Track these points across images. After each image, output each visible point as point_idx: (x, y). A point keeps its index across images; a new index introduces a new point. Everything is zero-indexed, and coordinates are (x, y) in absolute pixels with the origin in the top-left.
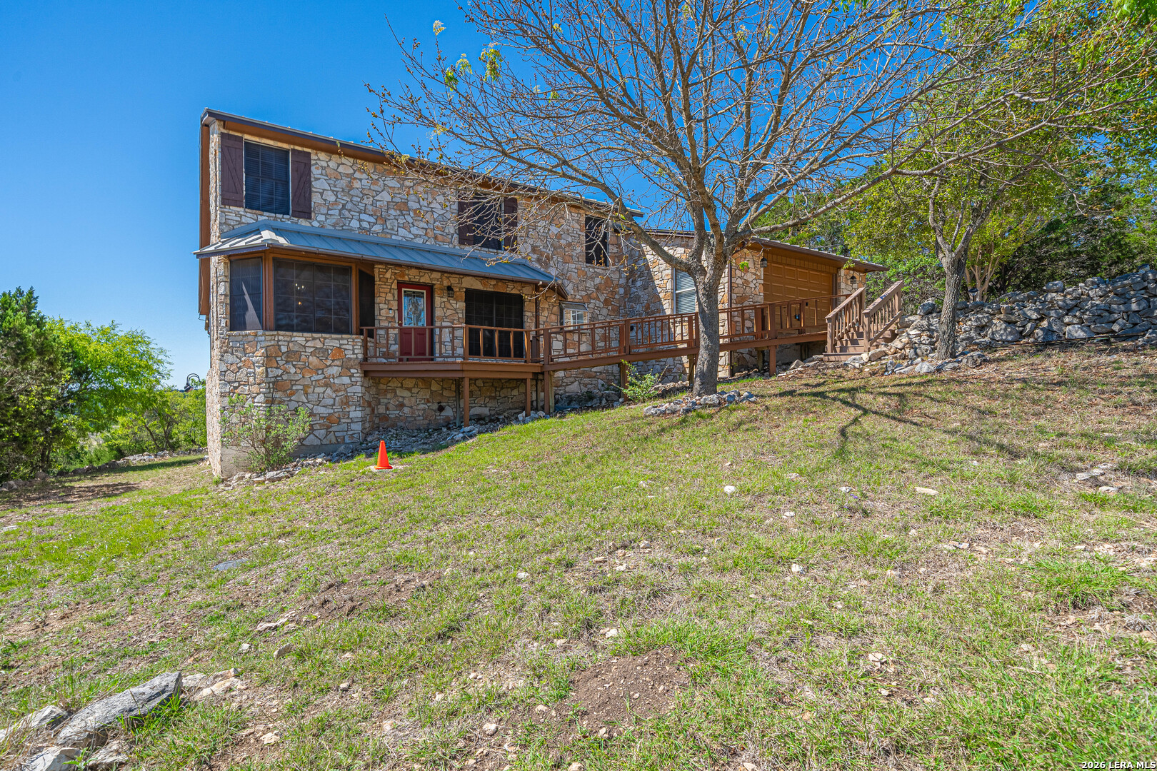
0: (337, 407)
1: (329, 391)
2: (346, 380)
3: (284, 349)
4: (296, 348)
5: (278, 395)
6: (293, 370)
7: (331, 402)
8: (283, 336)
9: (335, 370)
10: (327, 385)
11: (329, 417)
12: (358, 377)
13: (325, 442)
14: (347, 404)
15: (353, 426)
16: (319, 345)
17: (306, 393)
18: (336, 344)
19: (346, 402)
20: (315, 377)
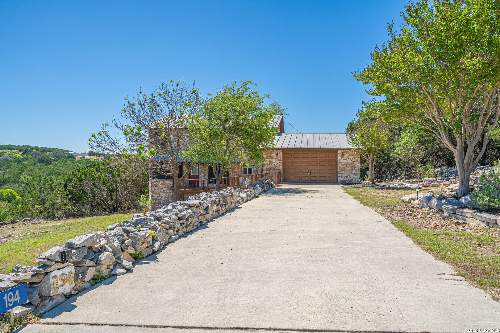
0: (166, 198)
1: (164, 194)
2: (168, 191)
3: (155, 183)
4: (157, 183)
5: (153, 195)
6: (157, 189)
7: (164, 197)
9: (165, 189)
10: (164, 192)
11: (164, 201)
12: (171, 191)
16: (162, 182)
17: (159, 194)
18: (166, 182)
19: (168, 197)
20: (161, 190)
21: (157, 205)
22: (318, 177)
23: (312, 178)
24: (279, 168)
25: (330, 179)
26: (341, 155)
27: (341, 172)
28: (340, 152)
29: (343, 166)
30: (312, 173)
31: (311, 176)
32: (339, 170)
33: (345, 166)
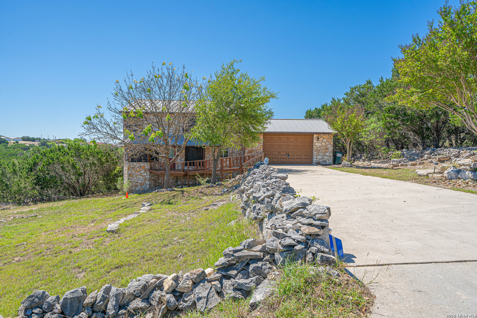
0: (143, 181)
1: (141, 177)
2: (145, 174)
3: (132, 166)
4: (134, 166)
5: (130, 177)
6: (133, 172)
7: (142, 179)
8: (131, 163)
9: (142, 172)
10: (141, 175)
11: (141, 183)
12: (148, 173)
13: (140, 189)
14: (146, 180)
15: (147, 186)
16: (139, 165)
17: (136, 177)
18: (143, 165)
19: (145, 180)
20: (138, 173)
21: (134, 187)
22: (295, 159)
23: (290, 160)
24: (260, 151)
25: (305, 160)
26: (316, 139)
27: (316, 155)
28: (315, 136)
29: (318, 149)
30: (290, 155)
31: (289, 158)
32: (314, 153)
33: (320, 149)
